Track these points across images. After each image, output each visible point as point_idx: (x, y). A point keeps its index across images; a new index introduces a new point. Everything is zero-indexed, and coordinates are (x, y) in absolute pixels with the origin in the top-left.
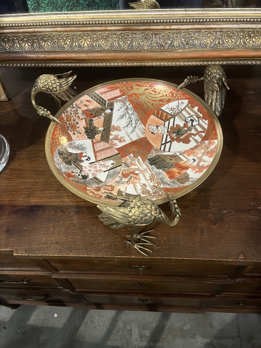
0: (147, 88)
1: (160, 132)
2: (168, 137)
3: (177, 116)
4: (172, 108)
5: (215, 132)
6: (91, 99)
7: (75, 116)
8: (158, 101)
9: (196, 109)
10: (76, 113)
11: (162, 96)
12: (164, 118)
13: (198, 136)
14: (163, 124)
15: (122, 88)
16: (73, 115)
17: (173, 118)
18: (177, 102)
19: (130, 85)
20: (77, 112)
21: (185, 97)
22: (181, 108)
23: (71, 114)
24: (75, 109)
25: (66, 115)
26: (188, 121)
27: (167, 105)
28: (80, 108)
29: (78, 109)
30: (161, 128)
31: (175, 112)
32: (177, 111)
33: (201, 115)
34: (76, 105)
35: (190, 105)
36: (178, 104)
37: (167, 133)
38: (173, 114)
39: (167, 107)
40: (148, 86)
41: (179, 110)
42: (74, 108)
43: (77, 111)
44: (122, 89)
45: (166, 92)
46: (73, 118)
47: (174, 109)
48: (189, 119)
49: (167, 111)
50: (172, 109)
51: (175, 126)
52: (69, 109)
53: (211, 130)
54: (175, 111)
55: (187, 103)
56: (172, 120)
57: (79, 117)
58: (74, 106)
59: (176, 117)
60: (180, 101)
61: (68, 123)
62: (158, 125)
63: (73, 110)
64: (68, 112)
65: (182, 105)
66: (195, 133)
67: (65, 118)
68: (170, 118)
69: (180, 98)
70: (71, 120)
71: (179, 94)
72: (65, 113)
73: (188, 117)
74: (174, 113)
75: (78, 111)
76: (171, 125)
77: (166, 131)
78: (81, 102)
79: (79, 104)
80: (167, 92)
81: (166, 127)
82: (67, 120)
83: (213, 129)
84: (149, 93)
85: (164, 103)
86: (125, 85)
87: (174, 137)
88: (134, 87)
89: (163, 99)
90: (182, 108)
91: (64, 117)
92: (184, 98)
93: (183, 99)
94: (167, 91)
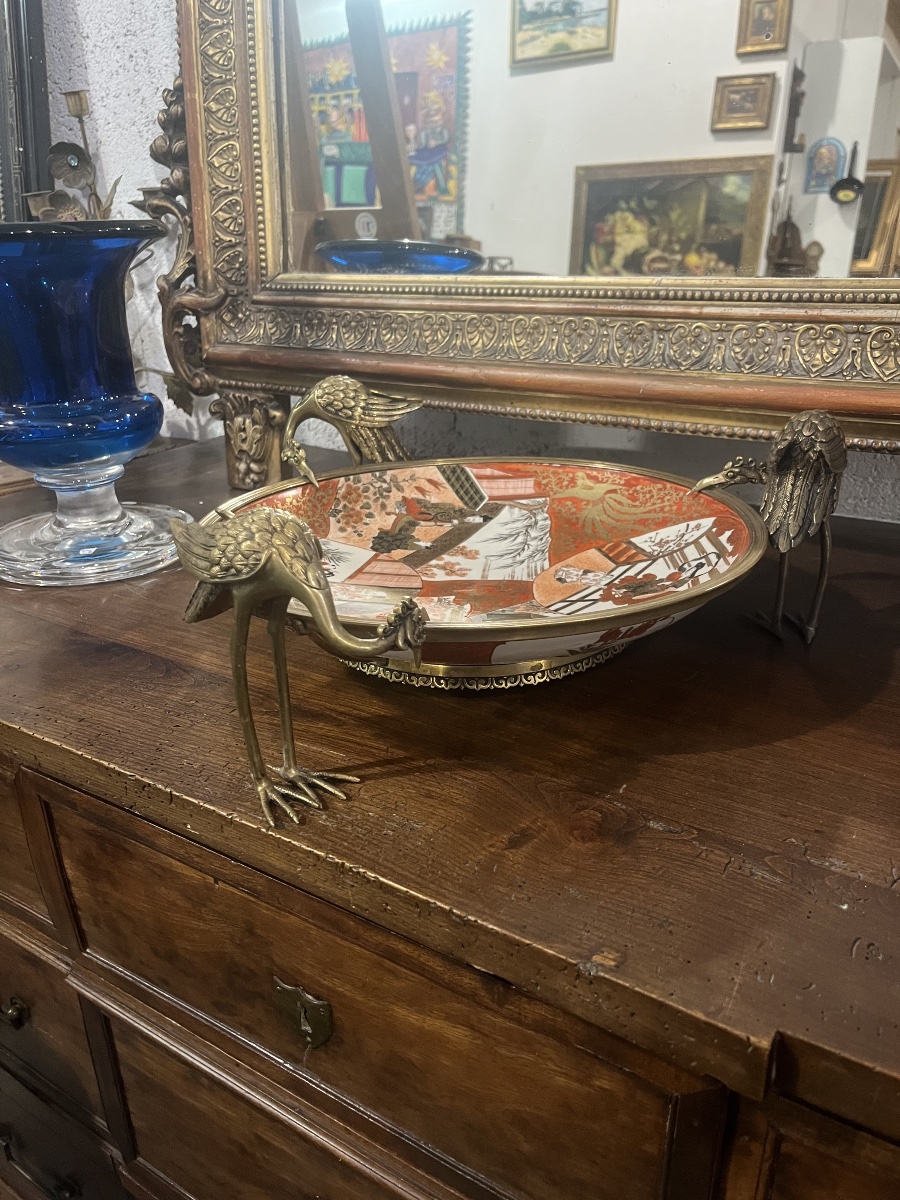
0: (614, 487)
1: (585, 581)
2: (599, 593)
3: (666, 557)
4: (661, 539)
6: (444, 481)
7: (376, 500)
10: (381, 495)
11: (649, 512)
14: (611, 569)
15: (544, 478)
16: (370, 494)
17: (649, 562)
18: (683, 525)
19: (571, 475)
20: (385, 494)
21: (711, 509)
22: (686, 540)
23: (367, 492)
24: (385, 486)
25: (348, 486)
26: (688, 568)
27: (653, 534)
28: (400, 489)
29: (394, 490)
30: (596, 575)
32: (673, 546)
34: (394, 479)
35: (714, 529)
37: (605, 585)
38: (655, 553)
39: (651, 537)
40: (619, 484)
42: (385, 481)
43: (390, 492)
44: (544, 482)
45: (663, 502)
46: (365, 501)
47: (667, 542)
49: (644, 545)
50: (662, 543)
52: (366, 478)
54: (665, 547)
56: (642, 565)
57: (383, 506)
58: (387, 478)
59: (660, 560)
61: (343, 503)
62: (593, 569)
63: (378, 485)
64: (359, 481)
67: (343, 490)
68: (641, 561)
70: (356, 501)
71: (698, 503)
72: (349, 479)
73: (693, 559)
74: (660, 552)
75: (390, 494)
77: (605, 582)
78: (413, 478)
79: (404, 480)
81: (612, 575)
82: (344, 497)
86: (554, 473)
87: (615, 594)
89: (647, 520)
90: (690, 540)
91: (340, 485)
92: (707, 512)
93: (702, 516)
94: (669, 498)
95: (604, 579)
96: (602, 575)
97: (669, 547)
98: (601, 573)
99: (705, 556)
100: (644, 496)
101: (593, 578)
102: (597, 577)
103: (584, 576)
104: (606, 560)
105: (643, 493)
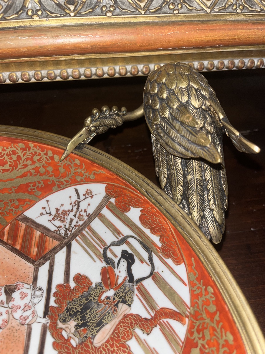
1: (18, 314)
2: (50, 340)
3: (78, 238)
13: (157, 331)
14: (32, 275)
17: (65, 249)
21: (95, 174)
22: (85, 211)
26: (116, 261)
30: (24, 296)
31: (70, 224)
32: (76, 220)
35: (113, 200)
36: (75, 198)
37: (44, 317)
38: (62, 232)
39: (44, 208)
49: (44, 221)
54: (68, 221)
59: (74, 243)
62: (13, 284)
66: (144, 314)
68: (55, 250)
73: (113, 244)
74: (66, 230)
80: (39, 160)
81: (40, 289)
90: (91, 211)
92: (92, 176)
93: (88, 181)
95: (36, 301)
96: (29, 292)
97: (72, 220)
98: (26, 289)
99: (124, 240)
100: (11, 158)
101: (22, 303)
102: (27, 300)
103: (10, 304)
104: (18, 258)
105: (7, 155)
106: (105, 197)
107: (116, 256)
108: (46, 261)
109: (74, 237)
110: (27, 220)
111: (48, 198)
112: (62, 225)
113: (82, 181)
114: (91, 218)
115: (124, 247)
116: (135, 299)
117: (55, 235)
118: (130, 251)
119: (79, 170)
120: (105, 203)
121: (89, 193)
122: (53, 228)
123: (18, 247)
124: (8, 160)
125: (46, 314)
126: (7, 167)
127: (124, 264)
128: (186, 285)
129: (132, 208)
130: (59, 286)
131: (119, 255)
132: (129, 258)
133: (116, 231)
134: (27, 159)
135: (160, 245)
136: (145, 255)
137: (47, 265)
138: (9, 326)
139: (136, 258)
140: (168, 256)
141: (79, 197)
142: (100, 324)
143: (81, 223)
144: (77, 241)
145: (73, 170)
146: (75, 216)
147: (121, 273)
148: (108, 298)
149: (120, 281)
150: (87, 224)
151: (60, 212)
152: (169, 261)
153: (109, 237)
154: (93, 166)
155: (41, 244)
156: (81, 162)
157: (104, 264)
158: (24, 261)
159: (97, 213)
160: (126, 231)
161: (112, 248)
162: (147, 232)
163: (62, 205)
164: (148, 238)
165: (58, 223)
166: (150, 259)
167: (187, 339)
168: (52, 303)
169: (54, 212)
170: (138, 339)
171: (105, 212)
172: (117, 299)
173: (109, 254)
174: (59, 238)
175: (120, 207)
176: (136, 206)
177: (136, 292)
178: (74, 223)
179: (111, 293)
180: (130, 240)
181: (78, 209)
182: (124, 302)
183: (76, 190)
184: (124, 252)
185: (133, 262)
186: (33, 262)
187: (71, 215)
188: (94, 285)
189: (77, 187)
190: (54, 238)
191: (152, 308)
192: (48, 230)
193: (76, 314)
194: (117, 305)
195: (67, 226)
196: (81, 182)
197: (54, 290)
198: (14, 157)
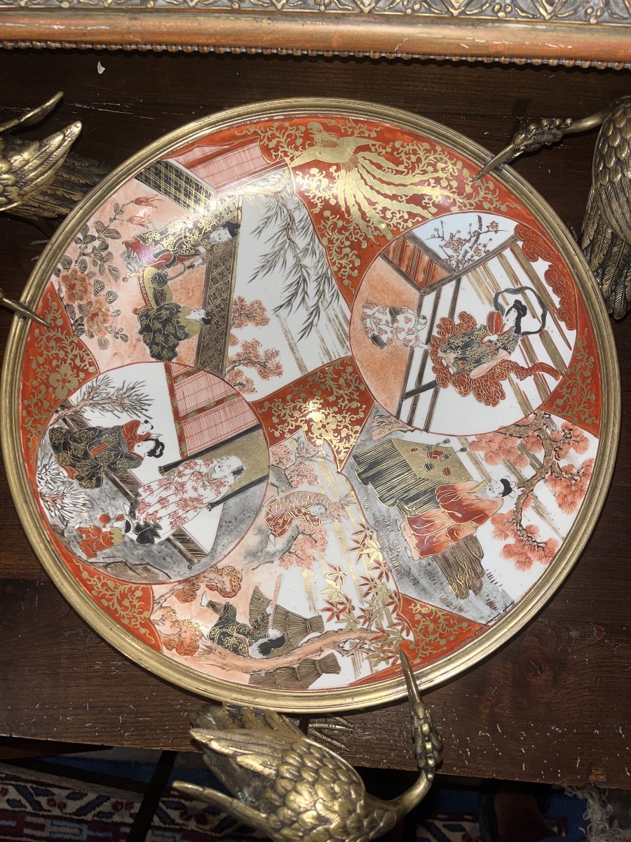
0: (364, 142)
1: (402, 336)
2: (430, 364)
3: (469, 274)
4: (452, 236)
5: (593, 397)
6: (155, 192)
7: (101, 272)
8: (404, 198)
9: (541, 266)
10: (102, 259)
11: (421, 183)
12: (421, 277)
13: (530, 379)
14: (417, 302)
15: (269, 140)
16: (91, 268)
17: (454, 283)
18: (472, 217)
19: (303, 129)
20: (104, 254)
21: (508, 206)
22: (485, 246)
23: (85, 268)
24: (97, 243)
25: (65, 278)
26: (507, 309)
27: (436, 223)
28: (115, 235)
29: (109, 241)
30: (408, 320)
31: (464, 257)
32: (471, 253)
33: (556, 300)
34: (101, 228)
35: (520, 243)
36: (475, 227)
37: (426, 344)
38: (454, 263)
39: (436, 230)
40: (369, 137)
41: (477, 250)
42: (93, 238)
43: (107, 247)
45: (436, 171)
46: (92, 281)
47: (461, 242)
48: (512, 299)
49: (434, 245)
50: (454, 242)
51: (457, 321)
52: (72, 252)
53: (583, 383)
54: (462, 253)
55: (512, 233)
56: (448, 290)
57: (114, 273)
58: (92, 231)
59: (464, 279)
60: (487, 219)
61: (75, 305)
62: (398, 305)
63: (89, 250)
64: (70, 263)
65: (491, 234)
66: (522, 363)
67: (64, 289)
68: (444, 281)
69: (486, 205)
70: (86, 291)
71: (488, 188)
72: (59, 270)
73: (507, 290)
74: (458, 262)
75: (109, 249)
76: (443, 312)
77: (423, 335)
78: (118, 210)
79: (111, 220)
80: (443, 169)
81: (424, 318)
82: (72, 297)
83: (589, 381)
84: (371, 162)
85: (424, 213)
86: (280, 128)
87: (447, 367)
88: (318, 137)
89: (422, 197)
90: (491, 247)
91: (57, 288)
92: (503, 208)
93: (497, 211)
94: (443, 166)
95: (419, 327)
96: (413, 318)
97: (466, 252)
98: (411, 314)
99: (521, 290)
100: (409, 159)
101: (406, 327)
102: (411, 325)
103: (395, 325)
104: (403, 281)
105: (406, 153)
106: (512, 237)
107: (508, 304)
108: (433, 290)
109: (466, 271)
110: (415, 239)
111: (442, 219)
112: (455, 254)
113: (490, 209)
114: (490, 255)
115: (519, 297)
116: (517, 348)
117: (445, 265)
118: (524, 303)
119: (490, 196)
120: (510, 243)
121: (494, 227)
122: (443, 256)
123: (404, 269)
124: (405, 160)
125: (428, 341)
126: (401, 168)
127: (514, 314)
128: (571, 349)
129: (540, 259)
130: (443, 320)
131: (512, 304)
132: (521, 309)
133: (515, 279)
134: (429, 164)
135: (558, 306)
136: (539, 311)
137: (432, 296)
138: (393, 344)
139: (528, 311)
140: (562, 319)
141: (480, 228)
142: (478, 362)
143: (476, 258)
144: (468, 276)
145: (482, 194)
146: (471, 248)
147: (509, 321)
148: (490, 341)
149: (506, 329)
150: (483, 261)
151: (455, 238)
152: (563, 324)
153: (505, 283)
154: (509, 197)
155: (429, 271)
156: (496, 186)
157: (493, 309)
158: (409, 286)
159: (498, 252)
160: (525, 281)
161: (505, 294)
162: (549, 289)
163: (459, 232)
164: (548, 295)
165: (450, 251)
166: (544, 316)
167: (556, 390)
168: (435, 332)
169: (447, 237)
170: (511, 382)
171: (507, 253)
172: (499, 345)
173: (500, 300)
174: (449, 268)
175: (527, 253)
176: (545, 259)
177: (519, 342)
178: (468, 256)
179: (494, 338)
180: (527, 292)
181: (476, 241)
182: (505, 348)
183: (480, 218)
184: (517, 301)
185: (525, 314)
186: (419, 289)
187: (467, 246)
188: (478, 327)
189: (482, 215)
190: (443, 267)
191: (531, 360)
192: (438, 257)
193: (457, 348)
194: (497, 350)
195: (460, 258)
196: (489, 211)
197: (437, 321)
198: (414, 159)
